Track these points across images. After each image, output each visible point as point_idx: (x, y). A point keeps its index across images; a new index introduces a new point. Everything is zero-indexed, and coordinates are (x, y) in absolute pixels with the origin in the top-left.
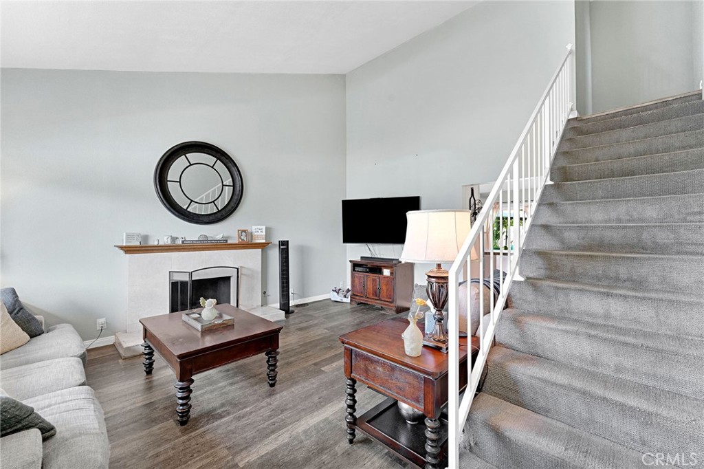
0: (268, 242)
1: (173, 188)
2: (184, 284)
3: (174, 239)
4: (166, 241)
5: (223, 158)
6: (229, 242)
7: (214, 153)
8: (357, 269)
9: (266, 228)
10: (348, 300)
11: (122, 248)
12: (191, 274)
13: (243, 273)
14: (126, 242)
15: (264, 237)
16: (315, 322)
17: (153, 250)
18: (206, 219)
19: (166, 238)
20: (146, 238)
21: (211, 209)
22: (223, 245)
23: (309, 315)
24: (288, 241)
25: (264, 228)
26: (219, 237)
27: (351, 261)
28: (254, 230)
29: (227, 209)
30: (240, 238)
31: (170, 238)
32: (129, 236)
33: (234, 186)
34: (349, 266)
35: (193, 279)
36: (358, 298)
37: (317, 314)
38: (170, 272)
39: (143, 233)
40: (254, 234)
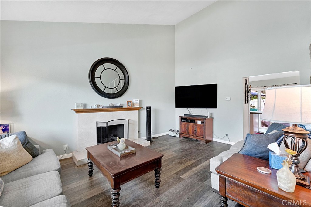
0: (141, 107)
1: (97, 81)
2: (104, 128)
3: (98, 106)
4: (95, 107)
5: (120, 66)
6: (123, 107)
7: (116, 63)
8: (183, 120)
9: (140, 100)
10: (178, 136)
11: (75, 110)
12: (107, 123)
13: (130, 122)
14: (77, 107)
15: (139, 105)
16: (166, 147)
17: (89, 111)
18: (112, 96)
19: (94, 105)
20: (85, 105)
21: (114, 91)
22: (120, 109)
23: (162, 143)
24: (150, 107)
25: (139, 100)
26: (118, 105)
27: (180, 117)
28: (134, 101)
29: (122, 91)
30: (128, 105)
31: (96, 105)
32: (78, 105)
33: (125, 80)
35: (108, 125)
36: (184, 135)
38: (97, 122)
39: (84, 103)
40: (134, 103)
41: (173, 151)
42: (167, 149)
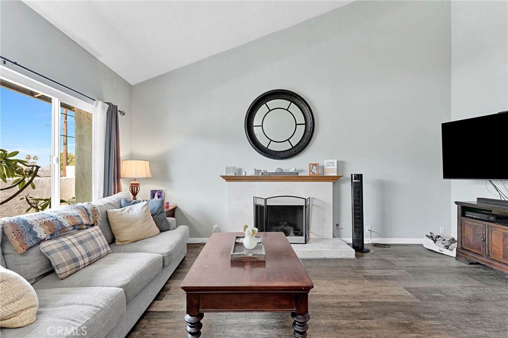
0: (340, 175)
1: (257, 131)
2: (261, 207)
3: (257, 171)
4: (251, 173)
5: (296, 100)
6: (300, 174)
7: (288, 97)
8: (468, 214)
9: (338, 162)
10: (453, 253)
11: (223, 177)
12: (266, 200)
13: (314, 203)
14: (226, 173)
15: (336, 170)
16: (394, 273)
17: (242, 179)
18: (282, 155)
19: (252, 170)
20: (240, 170)
21: (286, 146)
22: (294, 177)
23: (388, 261)
24: (361, 175)
25: (335, 162)
26: (292, 170)
27: (456, 203)
28: (325, 164)
29: (300, 145)
30: (310, 171)
31: (254, 170)
32: (228, 169)
33: (306, 124)
34: (455, 210)
35: (267, 204)
36: (470, 254)
37: (400, 262)
38: (254, 197)
39: (237, 167)
40: (326, 167)
41: (406, 289)
42: (393, 278)
